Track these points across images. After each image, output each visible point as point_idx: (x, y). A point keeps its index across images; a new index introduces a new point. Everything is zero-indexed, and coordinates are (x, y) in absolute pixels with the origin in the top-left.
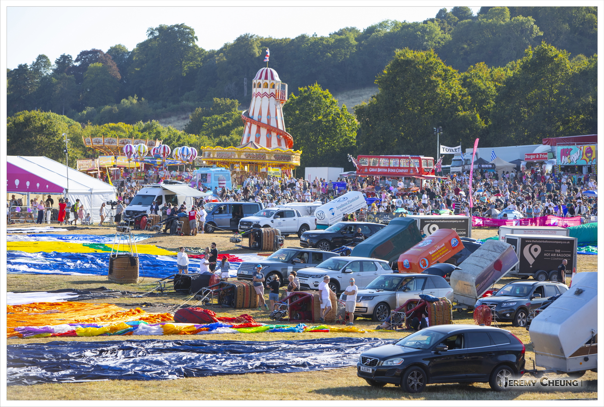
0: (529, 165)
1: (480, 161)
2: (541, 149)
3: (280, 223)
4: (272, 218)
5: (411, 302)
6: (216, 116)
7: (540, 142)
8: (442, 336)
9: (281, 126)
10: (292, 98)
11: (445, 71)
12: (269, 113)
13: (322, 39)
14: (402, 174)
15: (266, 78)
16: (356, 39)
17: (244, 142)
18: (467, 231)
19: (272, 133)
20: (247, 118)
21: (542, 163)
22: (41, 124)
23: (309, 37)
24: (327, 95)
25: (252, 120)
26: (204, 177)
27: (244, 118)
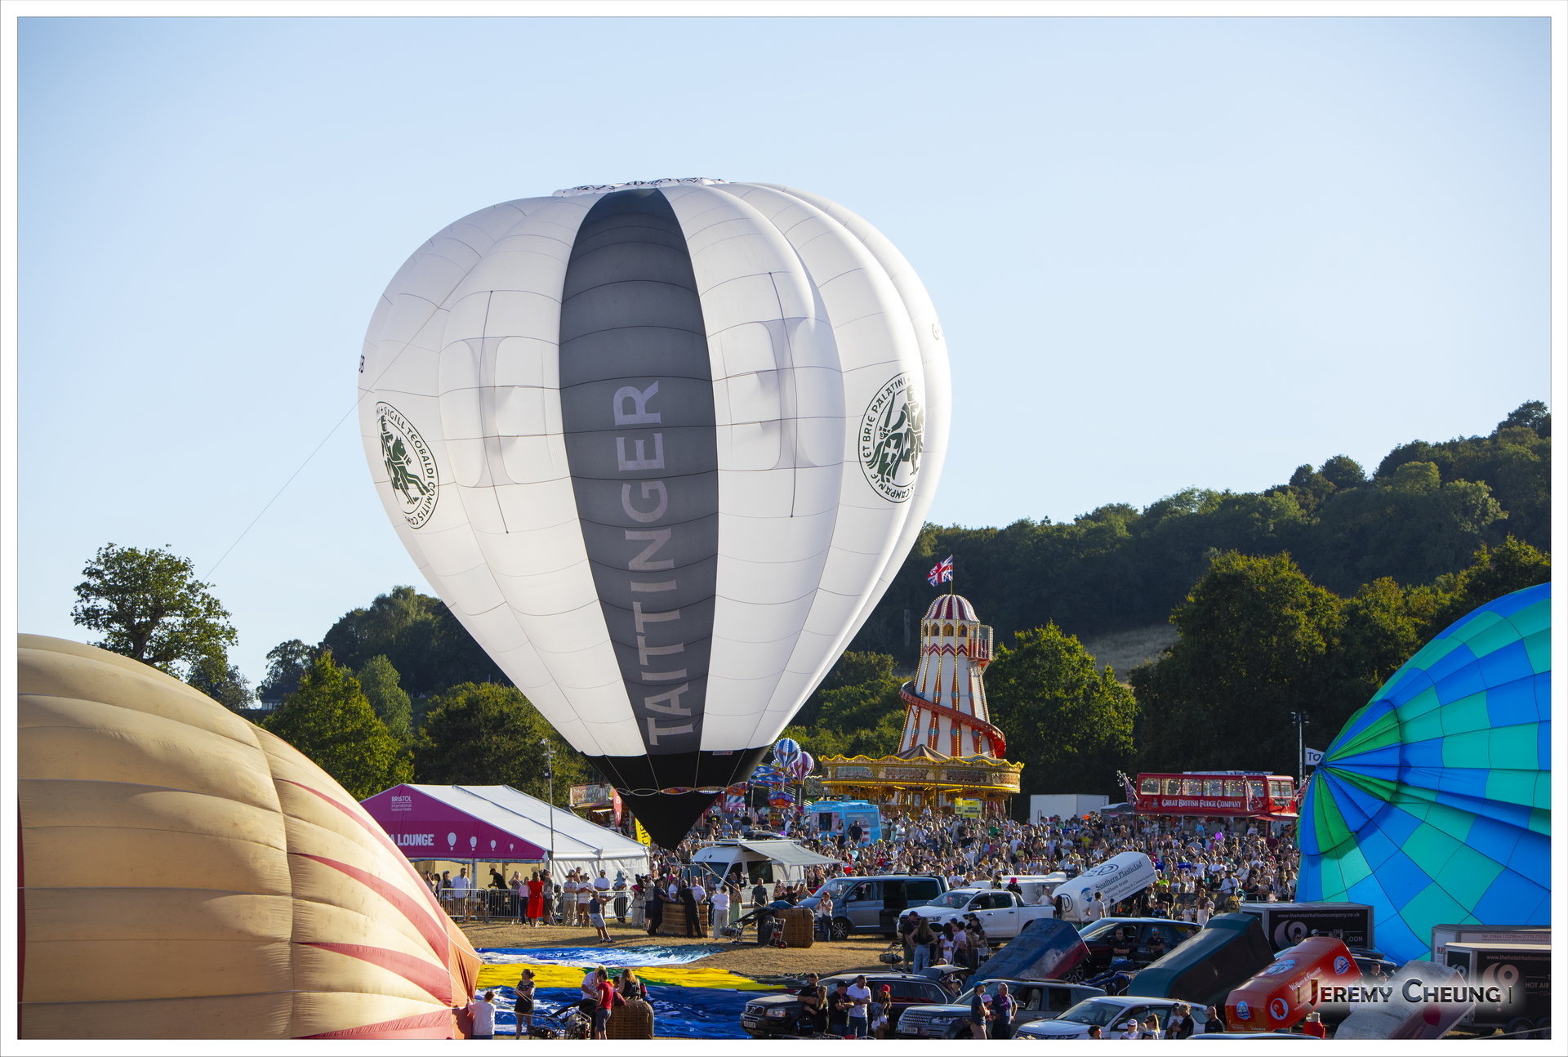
4: (964, 910)
6: (848, 688)
9: (980, 713)
10: (1002, 652)
11: (1311, 596)
12: (955, 687)
13: (1061, 528)
14: (1228, 811)
15: (949, 615)
16: (1129, 528)
17: (906, 746)
18: (1365, 934)
19: (963, 727)
20: (910, 697)
22: (501, 712)
23: (1035, 526)
24: (1073, 647)
25: (921, 701)
26: (826, 820)
27: (904, 694)
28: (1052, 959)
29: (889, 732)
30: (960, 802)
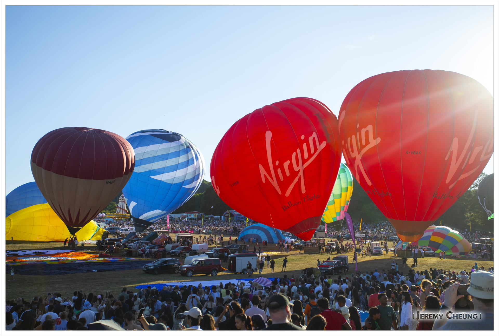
0: (182, 218)
1: (171, 217)
2: (185, 214)
3: (125, 232)
4: (123, 231)
5: (155, 252)
6: (110, 206)
7: (184, 213)
8: (163, 261)
9: (125, 209)
12: (123, 206)
15: (122, 198)
17: (117, 212)
18: (168, 234)
19: (123, 210)
21: (185, 218)
25: (119, 207)
26: (107, 220)
27: (117, 206)
28: (133, 237)
29: (115, 211)
30: (123, 219)
